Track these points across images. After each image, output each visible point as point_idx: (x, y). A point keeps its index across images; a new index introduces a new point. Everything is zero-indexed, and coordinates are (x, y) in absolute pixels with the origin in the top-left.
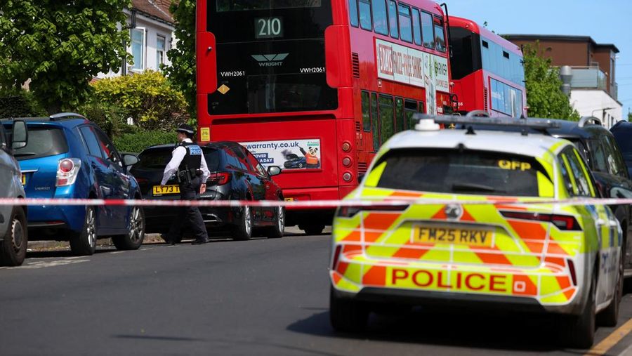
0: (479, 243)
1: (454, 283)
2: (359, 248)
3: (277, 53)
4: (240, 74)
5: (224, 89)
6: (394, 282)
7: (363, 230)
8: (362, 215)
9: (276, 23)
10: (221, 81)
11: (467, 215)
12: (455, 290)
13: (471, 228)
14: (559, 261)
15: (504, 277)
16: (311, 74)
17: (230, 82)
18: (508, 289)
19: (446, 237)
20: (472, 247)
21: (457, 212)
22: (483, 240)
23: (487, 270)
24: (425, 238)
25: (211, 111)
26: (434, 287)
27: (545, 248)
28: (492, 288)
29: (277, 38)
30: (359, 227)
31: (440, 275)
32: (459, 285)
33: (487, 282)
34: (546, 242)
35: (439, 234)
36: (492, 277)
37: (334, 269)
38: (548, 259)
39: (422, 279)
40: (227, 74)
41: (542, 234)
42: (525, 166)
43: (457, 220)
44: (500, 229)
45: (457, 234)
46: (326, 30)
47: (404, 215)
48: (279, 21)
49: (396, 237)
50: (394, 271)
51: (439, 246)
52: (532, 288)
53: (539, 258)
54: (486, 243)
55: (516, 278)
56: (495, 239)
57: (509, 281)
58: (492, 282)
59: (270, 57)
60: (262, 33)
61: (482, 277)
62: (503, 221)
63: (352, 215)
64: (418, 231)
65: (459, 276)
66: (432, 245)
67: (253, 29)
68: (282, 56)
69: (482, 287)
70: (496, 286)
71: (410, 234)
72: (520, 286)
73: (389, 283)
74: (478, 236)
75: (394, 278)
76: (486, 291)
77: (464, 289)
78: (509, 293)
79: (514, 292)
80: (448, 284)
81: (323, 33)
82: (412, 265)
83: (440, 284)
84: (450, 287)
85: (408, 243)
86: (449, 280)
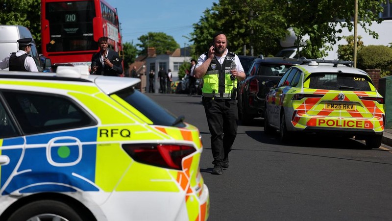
0: (351, 109)
1: (343, 125)
2: (304, 111)
3: (74, 28)
4: (59, 36)
5: (53, 42)
6: (319, 125)
7: (305, 105)
8: (305, 99)
9: (73, 17)
10: (51, 39)
11: (346, 98)
12: (343, 127)
13: (347, 103)
14: (380, 115)
15: (362, 122)
16: (88, 36)
17: (55, 39)
18: (363, 126)
19: (338, 107)
20: (348, 111)
21: (343, 97)
22: (352, 108)
23: (355, 119)
24: (330, 107)
25: (48, 51)
26: (335, 126)
27: (375, 111)
28: (357, 126)
29: (73, 22)
30: (303, 103)
31: (337, 121)
32: (344, 126)
33: (355, 124)
34: (375, 108)
35: (335, 106)
36: (357, 122)
37: (292, 120)
38: (376, 115)
39: (331, 123)
40: (54, 36)
41: (374, 105)
42: (363, 79)
43: (343, 100)
44: (358, 104)
45: (342, 106)
46: (94, 19)
47: (322, 99)
48: (74, 16)
49: (319, 107)
50: (320, 120)
51: (335, 111)
52: (371, 126)
53: (373, 114)
54: (353, 109)
55: (366, 122)
56: (356, 107)
57: (363, 123)
58: (357, 124)
59: (71, 29)
60: (68, 20)
61: (353, 122)
62: (360, 101)
63: (300, 99)
64: (327, 105)
65: (345, 121)
66: (333, 110)
67: (64, 19)
68: (76, 29)
69: (353, 126)
70: (358, 125)
71: (324, 106)
72: (367, 125)
73: (317, 125)
74: (350, 106)
75: (320, 123)
76: (355, 127)
77: (346, 127)
78: (363, 128)
79: (365, 127)
80: (340, 125)
81: (92, 20)
82: (327, 118)
83: (337, 125)
84: (341, 126)
85: (323, 109)
86: (341, 123)
